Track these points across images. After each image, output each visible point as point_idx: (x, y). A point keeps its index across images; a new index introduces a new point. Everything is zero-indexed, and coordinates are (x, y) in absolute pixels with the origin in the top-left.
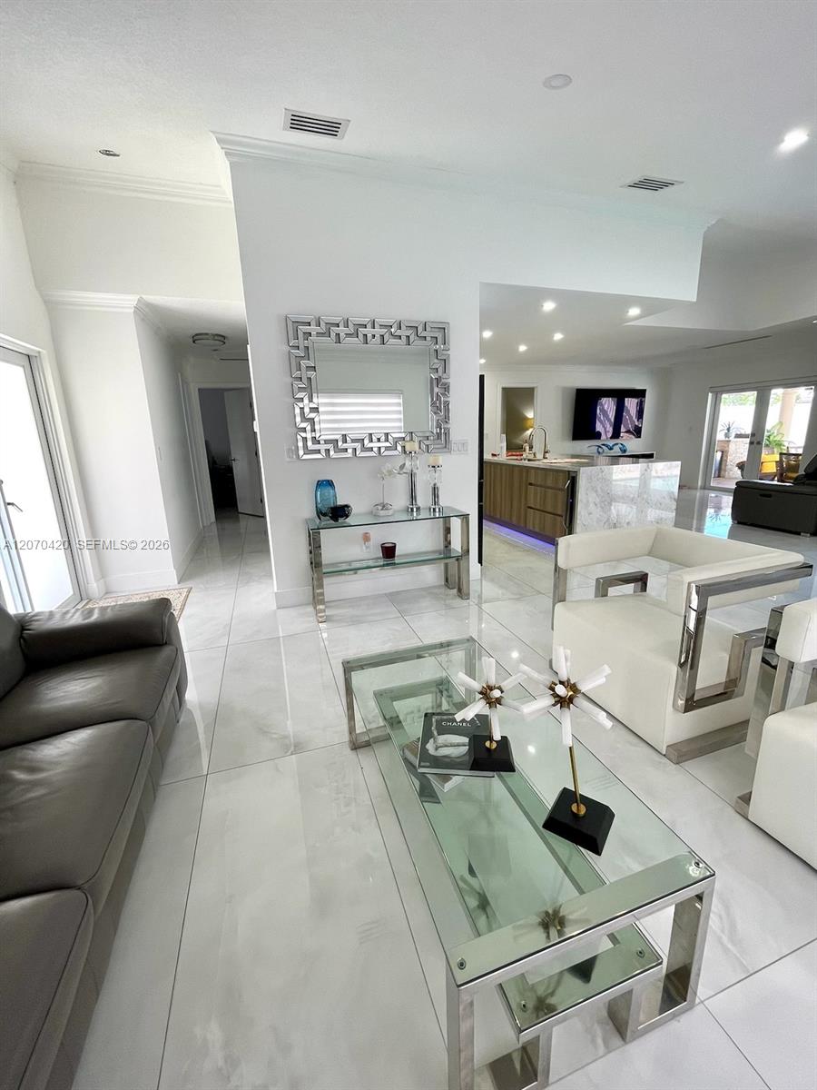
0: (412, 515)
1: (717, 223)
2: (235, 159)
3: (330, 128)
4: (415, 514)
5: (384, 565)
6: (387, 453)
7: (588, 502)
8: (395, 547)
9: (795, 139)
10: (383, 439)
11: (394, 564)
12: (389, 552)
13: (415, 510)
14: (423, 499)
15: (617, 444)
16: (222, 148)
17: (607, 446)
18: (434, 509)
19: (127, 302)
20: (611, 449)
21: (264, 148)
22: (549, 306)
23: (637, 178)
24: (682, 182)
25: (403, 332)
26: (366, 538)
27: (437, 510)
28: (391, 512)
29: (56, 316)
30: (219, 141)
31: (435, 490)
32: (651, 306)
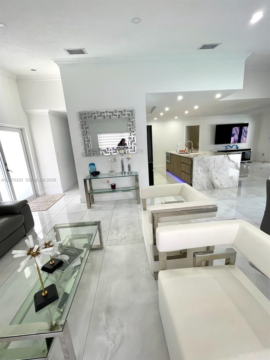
0: (122, 175)
1: (250, 56)
2: (61, 66)
3: (81, 52)
4: (123, 174)
5: (112, 191)
6: (114, 154)
7: (198, 170)
8: (115, 185)
9: (257, 17)
10: (112, 149)
11: (116, 191)
12: (113, 187)
13: (123, 173)
14: (126, 170)
15: (234, 145)
16: (56, 64)
17: (229, 146)
18: (129, 173)
19: (46, 111)
20: (231, 147)
21: (70, 61)
22: (180, 98)
23: (200, 45)
24: (221, 43)
25: (117, 114)
26: (108, 182)
27: (130, 173)
28: (114, 174)
29: (29, 117)
30: (55, 62)
31: (129, 167)
32: (226, 93)
